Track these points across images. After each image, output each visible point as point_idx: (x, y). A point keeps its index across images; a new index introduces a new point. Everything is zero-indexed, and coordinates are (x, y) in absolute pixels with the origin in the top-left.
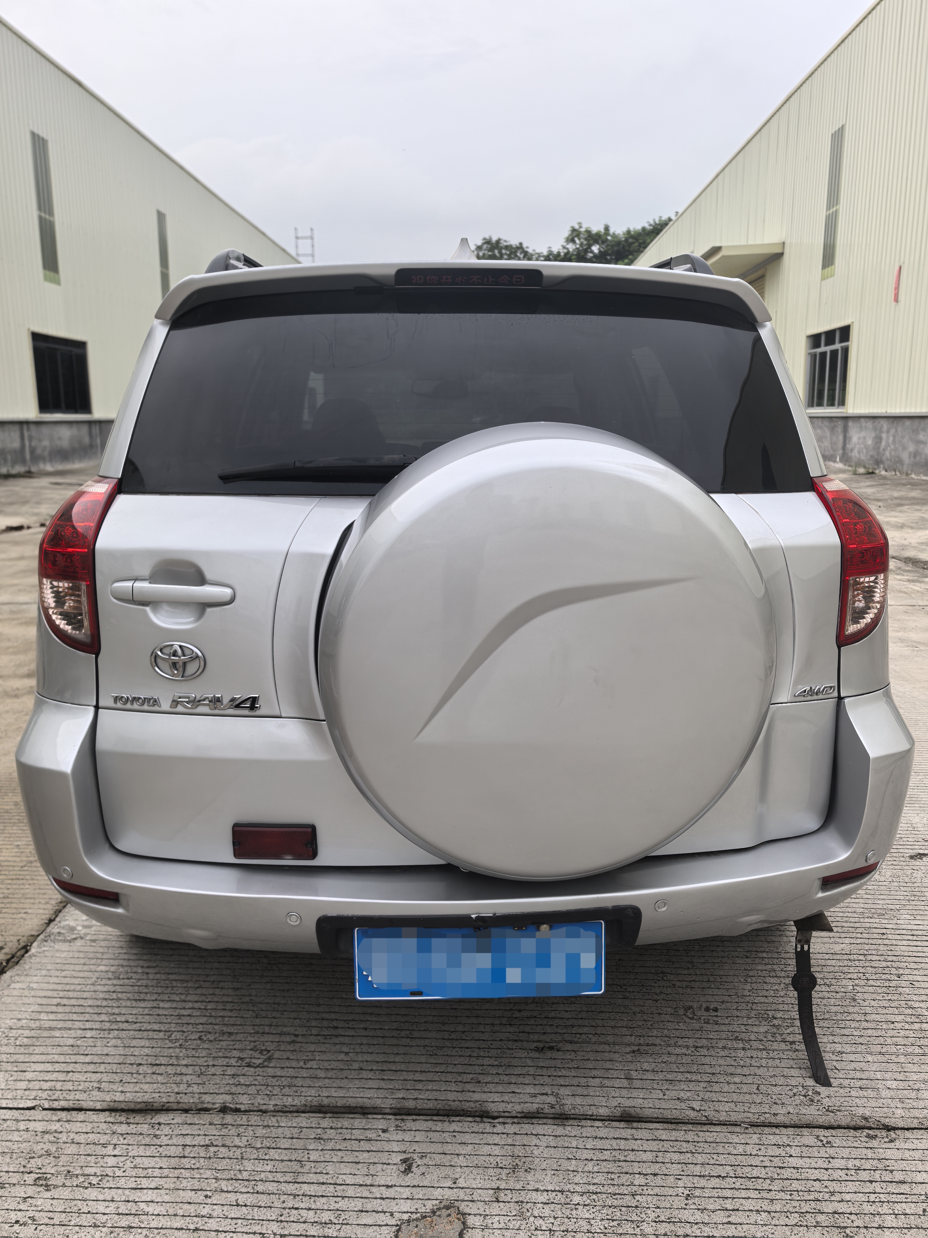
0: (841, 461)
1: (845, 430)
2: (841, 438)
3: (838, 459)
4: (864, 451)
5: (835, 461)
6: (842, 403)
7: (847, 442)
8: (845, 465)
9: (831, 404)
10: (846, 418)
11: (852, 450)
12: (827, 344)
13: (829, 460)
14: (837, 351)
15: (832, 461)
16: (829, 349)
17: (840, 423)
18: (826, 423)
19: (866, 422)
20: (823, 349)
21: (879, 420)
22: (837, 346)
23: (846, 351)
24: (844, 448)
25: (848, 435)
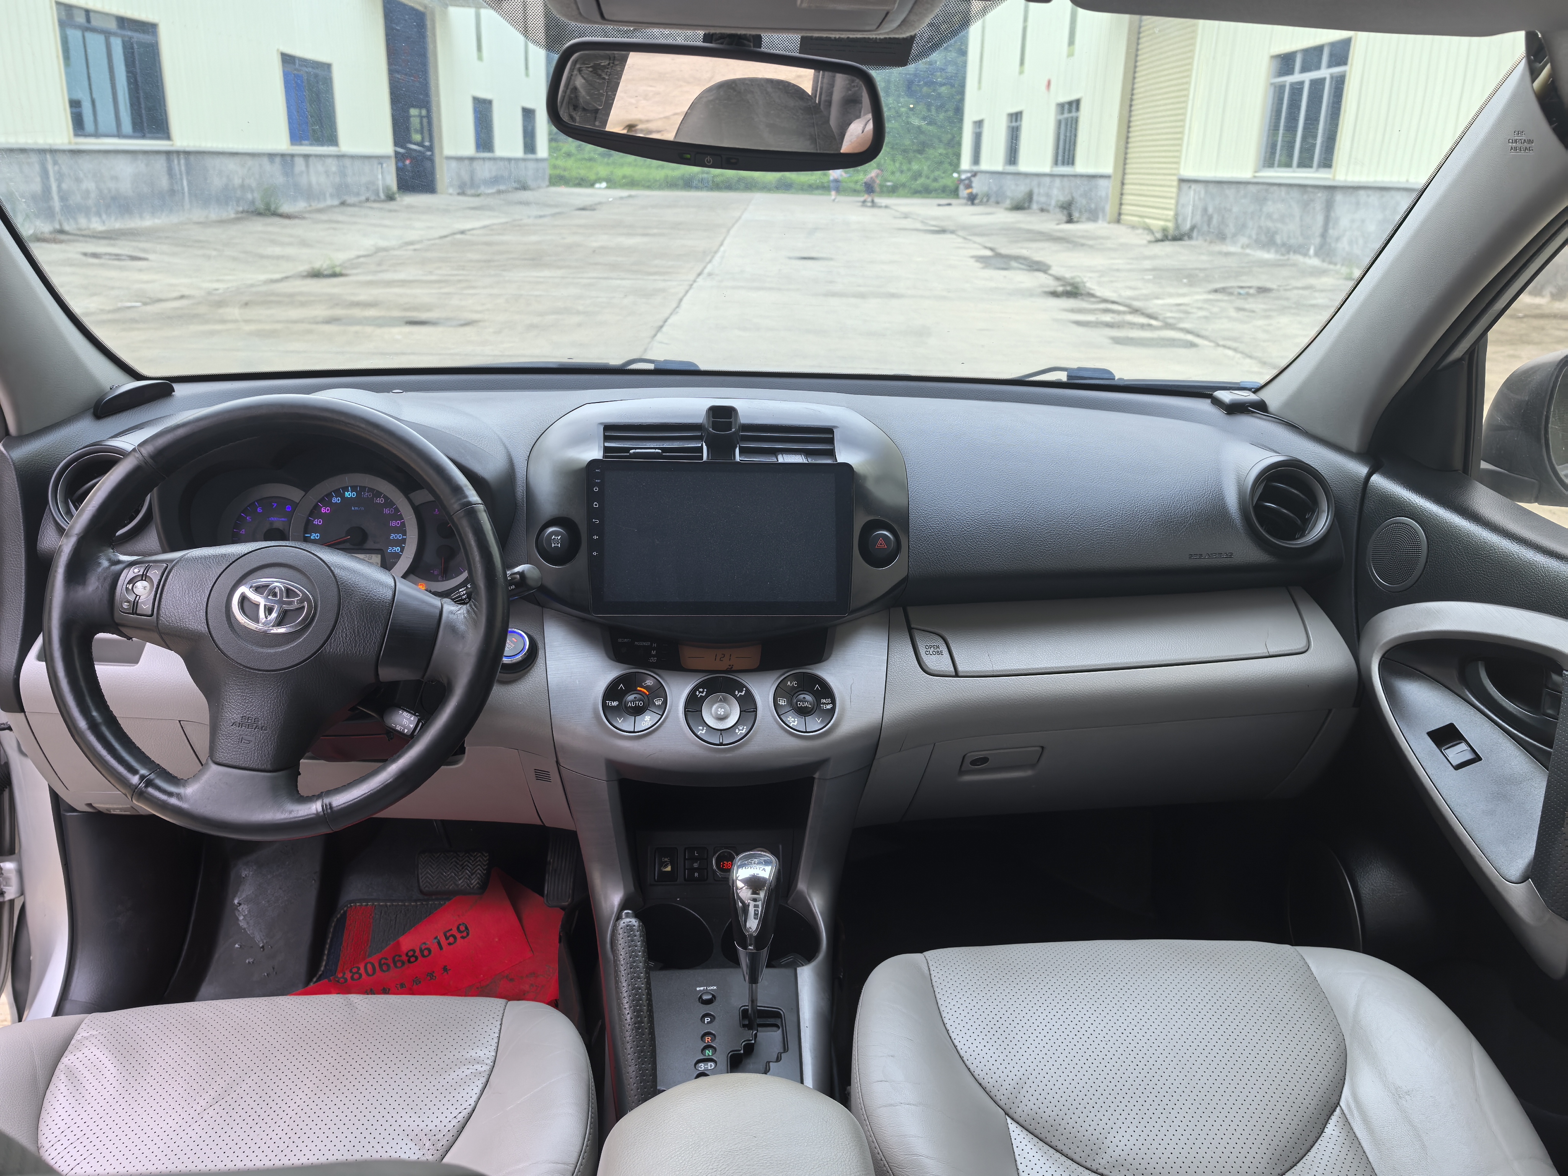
0: (1317, 254)
1: (1329, 206)
2: (1320, 218)
3: (1312, 252)
4: (1361, 241)
5: (1306, 255)
6: (1327, 163)
7: (1331, 225)
8: (1323, 261)
9: (1305, 163)
10: (1332, 189)
11: (1338, 239)
12: (1304, 70)
13: (1295, 252)
14: (1323, 80)
15: (1300, 253)
16: (1308, 77)
17: (1321, 195)
18: (1295, 193)
19: (1368, 196)
20: (1297, 77)
21: (1393, 193)
22: (1325, 72)
23: (1339, 83)
24: (1324, 235)
25: (1333, 214)
